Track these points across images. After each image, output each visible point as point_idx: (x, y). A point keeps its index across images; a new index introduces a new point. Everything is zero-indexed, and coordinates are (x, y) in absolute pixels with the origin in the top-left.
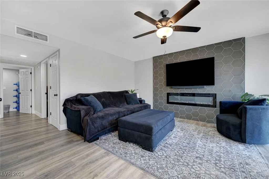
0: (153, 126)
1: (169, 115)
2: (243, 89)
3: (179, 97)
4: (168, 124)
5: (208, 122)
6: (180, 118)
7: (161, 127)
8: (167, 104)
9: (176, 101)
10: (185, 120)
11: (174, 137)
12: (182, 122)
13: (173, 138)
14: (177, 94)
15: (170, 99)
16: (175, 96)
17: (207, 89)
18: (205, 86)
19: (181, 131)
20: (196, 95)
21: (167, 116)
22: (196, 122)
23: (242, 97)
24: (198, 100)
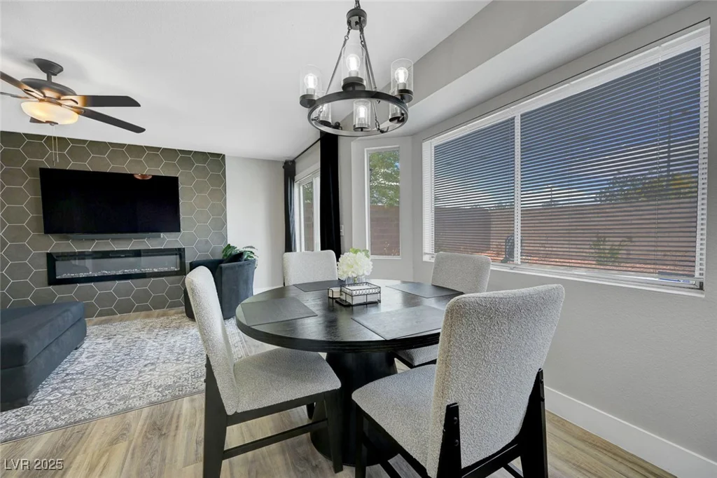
0: (24, 342)
1: (67, 310)
2: (225, 238)
3: (89, 263)
4: (68, 333)
5: (172, 306)
6: (100, 315)
7: (47, 342)
8: (50, 287)
9: (82, 275)
10: (115, 316)
11: (87, 358)
12: (107, 323)
13: (86, 360)
14: (82, 256)
15: (58, 270)
16: (73, 262)
17: (167, 240)
18: (162, 234)
19: (107, 341)
20: (142, 254)
21: (64, 312)
22: (143, 313)
23: (223, 252)
24: (146, 265)
